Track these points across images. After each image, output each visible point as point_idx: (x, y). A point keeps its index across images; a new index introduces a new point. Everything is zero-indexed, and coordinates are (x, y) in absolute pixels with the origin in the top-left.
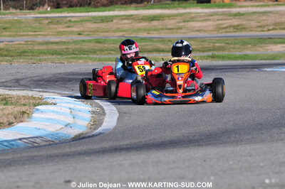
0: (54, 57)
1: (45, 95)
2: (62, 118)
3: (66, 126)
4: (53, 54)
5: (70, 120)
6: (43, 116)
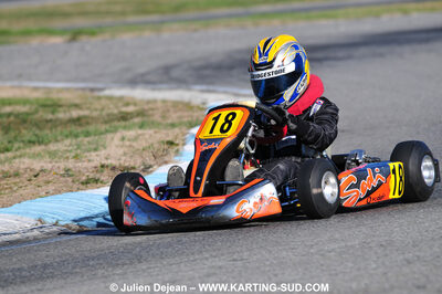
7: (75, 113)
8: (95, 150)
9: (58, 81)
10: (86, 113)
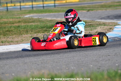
7: (90, 24)
8: (95, 29)
9: (86, 18)
10: (92, 23)
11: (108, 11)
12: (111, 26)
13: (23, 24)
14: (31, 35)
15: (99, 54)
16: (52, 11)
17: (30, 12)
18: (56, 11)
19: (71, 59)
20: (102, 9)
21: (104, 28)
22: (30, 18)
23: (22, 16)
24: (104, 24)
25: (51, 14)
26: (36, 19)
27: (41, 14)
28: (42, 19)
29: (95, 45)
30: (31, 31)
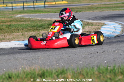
0: (108, 9)
1: (105, 22)
2: (111, 30)
3: (113, 32)
4: (107, 8)
5: (114, 30)
6: (105, 29)
11: (95, 12)
12: (98, 25)
13: (14, 23)
14: (22, 33)
15: (88, 51)
16: (42, 12)
17: (21, 12)
18: (46, 12)
19: (61, 56)
20: (90, 11)
21: (92, 28)
22: (22, 17)
23: (14, 16)
24: (92, 24)
25: (42, 14)
26: (27, 18)
27: (31, 14)
28: (33, 19)
29: (93, 43)
30: (23, 30)
